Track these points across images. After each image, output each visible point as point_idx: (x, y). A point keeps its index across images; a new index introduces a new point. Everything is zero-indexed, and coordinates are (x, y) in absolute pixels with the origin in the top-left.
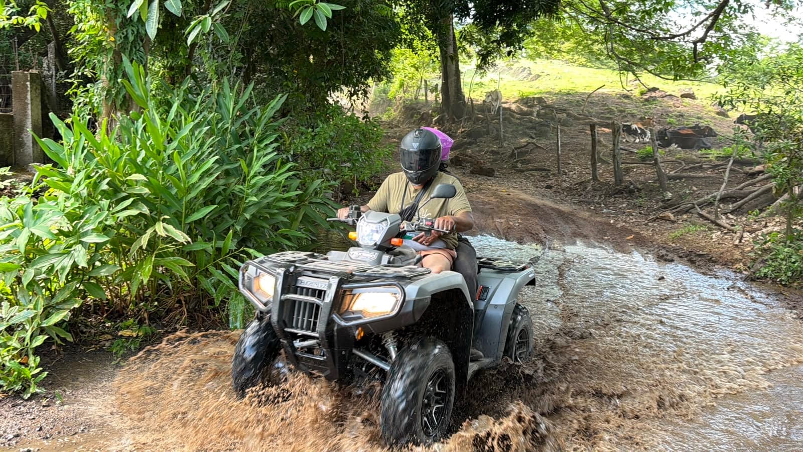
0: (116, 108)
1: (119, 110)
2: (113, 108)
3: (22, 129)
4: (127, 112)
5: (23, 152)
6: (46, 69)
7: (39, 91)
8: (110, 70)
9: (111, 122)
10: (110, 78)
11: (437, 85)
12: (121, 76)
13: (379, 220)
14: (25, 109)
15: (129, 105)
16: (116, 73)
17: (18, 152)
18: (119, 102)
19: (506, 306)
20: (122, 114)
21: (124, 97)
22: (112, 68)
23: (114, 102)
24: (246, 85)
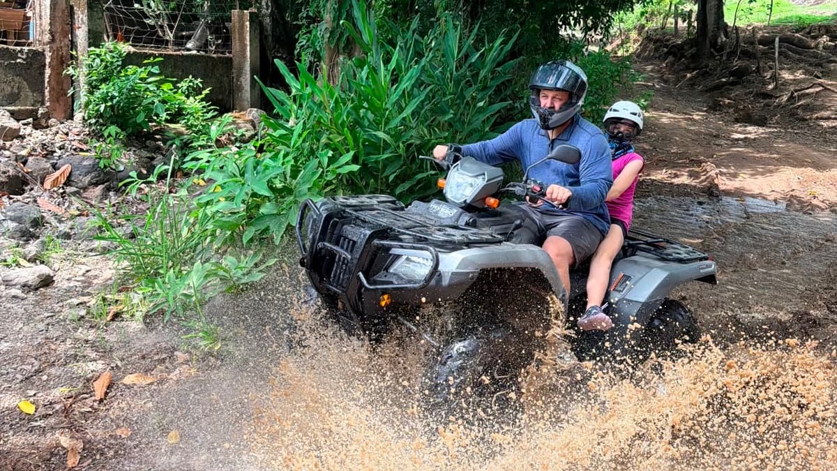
0: (338, 51)
1: (342, 54)
2: (336, 52)
3: (241, 70)
4: (350, 57)
5: (241, 97)
6: (265, 7)
7: (257, 32)
8: (334, 8)
9: (332, 66)
10: (334, 17)
11: (691, 11)
12: (344, 16)
13: (475, 174)
14: (244, 50)
15: (352, 48)
16: (340, 12)
17: (236, 96)
18: (342, 45)
19: (644, 304)
20: (344, 58)
21: (348, 39)
22: (336, 7)
23: (337, 45)
24: (473, 20)
